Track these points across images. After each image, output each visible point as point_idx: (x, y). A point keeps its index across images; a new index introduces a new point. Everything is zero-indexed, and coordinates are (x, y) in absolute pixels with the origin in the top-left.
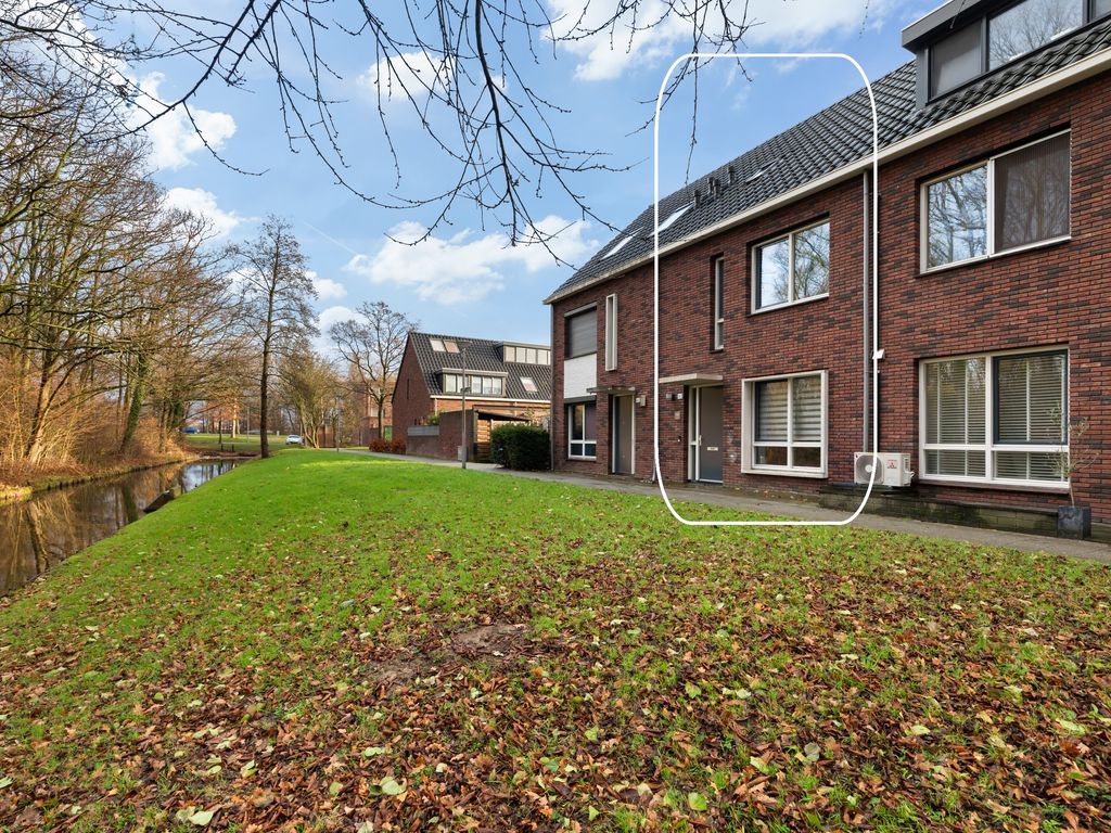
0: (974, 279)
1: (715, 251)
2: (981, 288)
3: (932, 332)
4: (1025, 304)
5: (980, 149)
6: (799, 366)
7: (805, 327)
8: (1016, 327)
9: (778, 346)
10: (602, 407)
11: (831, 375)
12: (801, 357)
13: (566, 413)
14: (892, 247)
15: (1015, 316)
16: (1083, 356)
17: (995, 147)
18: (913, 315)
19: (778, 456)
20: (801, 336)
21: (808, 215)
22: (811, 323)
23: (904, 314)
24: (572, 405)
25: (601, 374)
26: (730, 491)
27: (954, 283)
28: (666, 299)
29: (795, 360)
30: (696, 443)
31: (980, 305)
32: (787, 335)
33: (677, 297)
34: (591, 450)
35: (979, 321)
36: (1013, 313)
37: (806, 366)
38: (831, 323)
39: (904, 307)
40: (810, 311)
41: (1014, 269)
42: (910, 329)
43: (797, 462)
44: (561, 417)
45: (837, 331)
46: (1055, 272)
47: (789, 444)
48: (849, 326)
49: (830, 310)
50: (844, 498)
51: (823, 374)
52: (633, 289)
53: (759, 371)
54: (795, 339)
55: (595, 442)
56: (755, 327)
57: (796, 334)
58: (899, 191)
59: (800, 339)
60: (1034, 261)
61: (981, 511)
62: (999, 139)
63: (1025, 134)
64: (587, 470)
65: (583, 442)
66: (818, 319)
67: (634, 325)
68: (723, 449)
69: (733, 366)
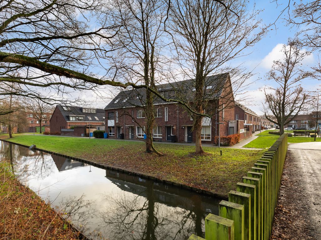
1: (132, 109)
2: (157, 120)
6: (142, 125)
9: (140, 123)
10: (115, 128)
13: (108, 128)
19: (140, 135)
24: (110, 127)
25: (115, 123)
26: (135, 140)
28: (126, 114)
30: (131, 134)
34: (113, 134)
40: (143, 119)
41: (159, 119)
43: (142, 136)
44: (107, 129)
46: (161, 120)
47: (141, 134)
51: (145, 127)
52: (120, 111)
53: (138, 125)
54: (142, 122)
56: (138, 120)
62: (158, 107)
64: (113, 138)
65: (112, 133)
68: (134, 134)
69: (135, 124)
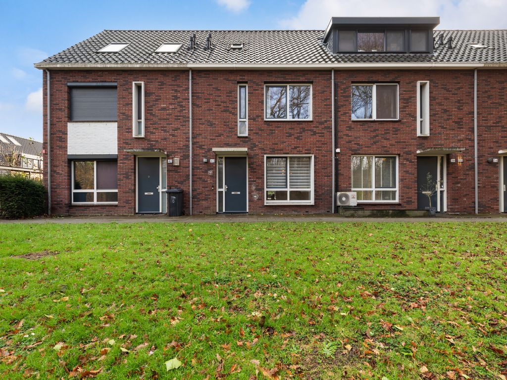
0: (372, 127)
1: (241, 79)
2: (375, 130)
3: (358, 144)
4: (388, 139)
5: (375, 79)
6: (298, 152)
7: (301, 133)
8: (386, 147)
9: (285, 140)
10: (125, 164)
11: (315, 157)
12: (299, 147)
13: (70, 167)
14: (342, 106)
15: (386, 143)
16: (405, 159)
17: (379, 80)
18: (350, 136)
19: (281, 195)
20: (299, 137)
21: (302, 79)
22: (304, 131)
23: (347, 135)
25: (125, 139)
27: (366, 127)
28: (198, 97)
29: (295, 148)
30: (223, 190)
31: (375, 137)
32: (291, 135)
33: (209, 99)
35: (375, 143)
36: (385, 141)
37: (302, 151)
38: (315, 133)
39: (347, 132)
40: (304, 125)
41: (386, 126)
42: (350, 142)
43: (293, 198)
44: (62, 170)
45: (317, 137)
47: (288, 190)
48: (323, 136)
49: (314, 127)
50: (354, 212)
52: (162, 84)
53: (273, 152)
54: (295, 138)
55: (116, 191)
56: (270, 128)
57: (296, 135)
58: (345, 83)
59: (298, 138)
60: (391, 125)
61: (407, 212)
62: (381, 78)
63: (388, 80)
65: (94, 191)
66: (308, 130)
67: (164, 109)
68: (249, 193)
69: (255, 147)
